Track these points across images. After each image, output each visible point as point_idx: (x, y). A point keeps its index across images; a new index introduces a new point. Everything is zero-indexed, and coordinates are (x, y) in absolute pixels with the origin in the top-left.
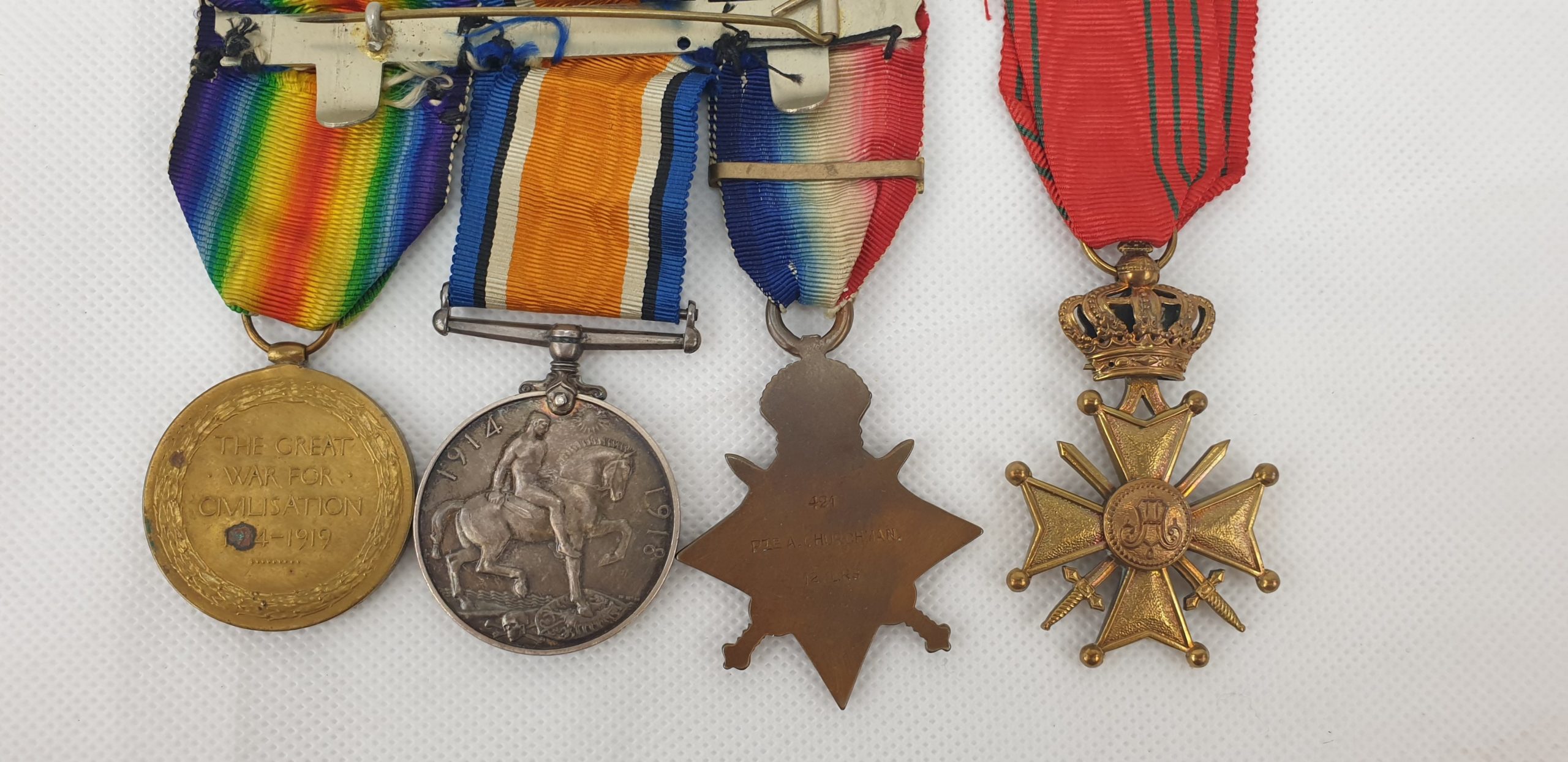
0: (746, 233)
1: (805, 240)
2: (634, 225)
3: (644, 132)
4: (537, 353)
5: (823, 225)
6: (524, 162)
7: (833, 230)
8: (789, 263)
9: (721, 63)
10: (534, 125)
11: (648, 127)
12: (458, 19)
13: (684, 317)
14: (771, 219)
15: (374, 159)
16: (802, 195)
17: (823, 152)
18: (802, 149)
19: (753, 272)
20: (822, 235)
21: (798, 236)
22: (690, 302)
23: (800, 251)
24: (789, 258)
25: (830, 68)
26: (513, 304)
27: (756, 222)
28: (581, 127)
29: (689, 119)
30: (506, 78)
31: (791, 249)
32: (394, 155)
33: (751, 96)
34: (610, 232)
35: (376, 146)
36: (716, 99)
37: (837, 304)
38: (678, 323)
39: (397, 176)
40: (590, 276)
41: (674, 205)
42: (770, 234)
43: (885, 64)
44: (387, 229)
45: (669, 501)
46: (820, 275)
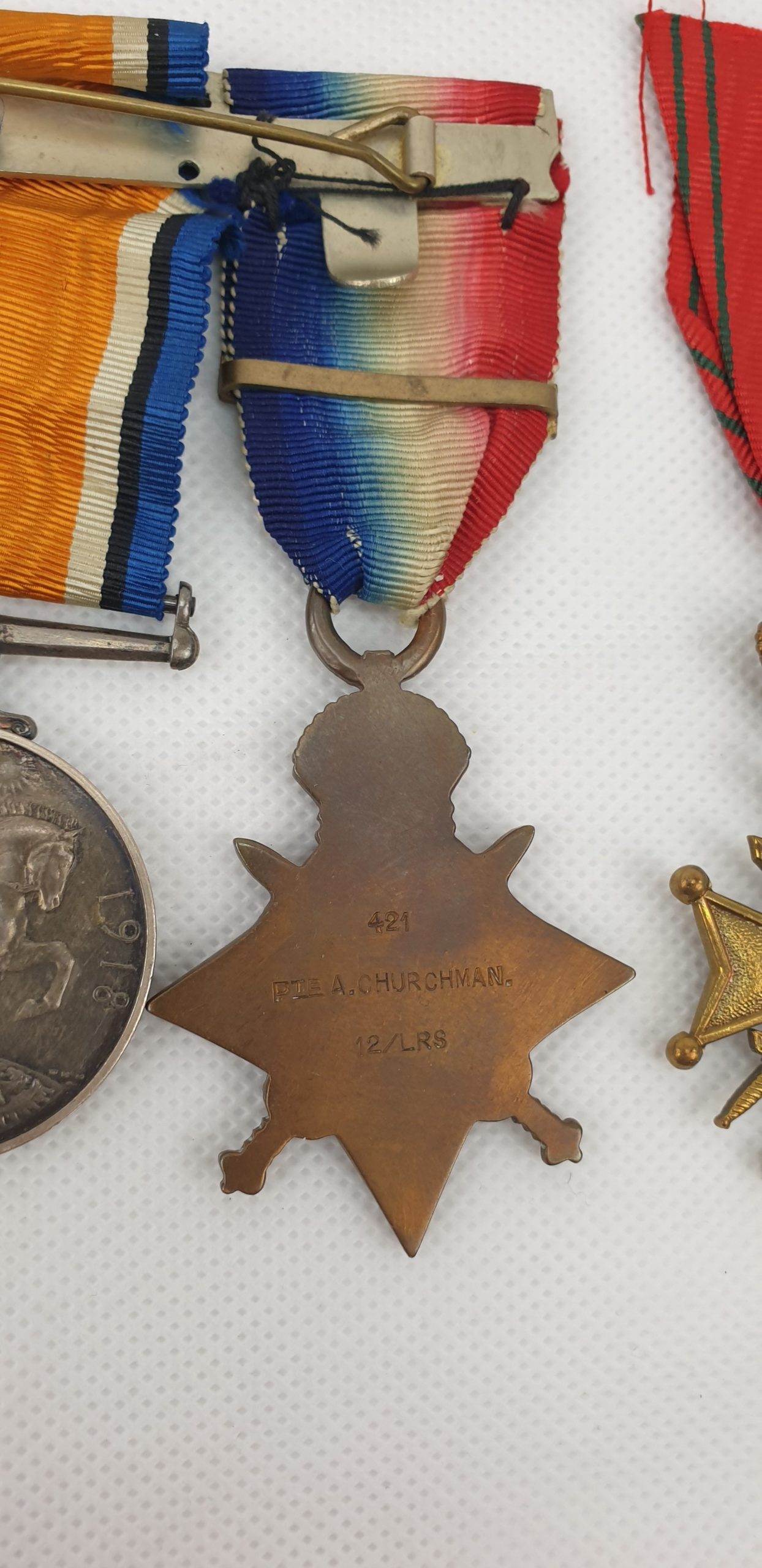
0: (280, 476)
1: (375, 494)
2: (95, 446)
3: (118, 297)
5: (405, 471)
7: (421, 481)
8: (347, 530)
9: (248, 207)
11: (127, 288)
13: (173, 609)
14: (320, 455)
16: (370, 423)
17: (404, 360)
18: (371, 353)
19: (289, 540)
20: (402, 488)
21: (363, 486)
22: (183, 585)
23: (365, 511)
24: (347, 523)
25: (420, 234)
27: (296, 459)
28: (13, 286)
29: (197, 277)
31: (351, 508)
33: (291, 267)
34: (53, 457)
36: (236, 264)
37: (422, 603)
38: (160, 618)
40: (17, 527)
42: (317, 481)
43: (501, 236)
45: (138, 912)
46: (396, 552)
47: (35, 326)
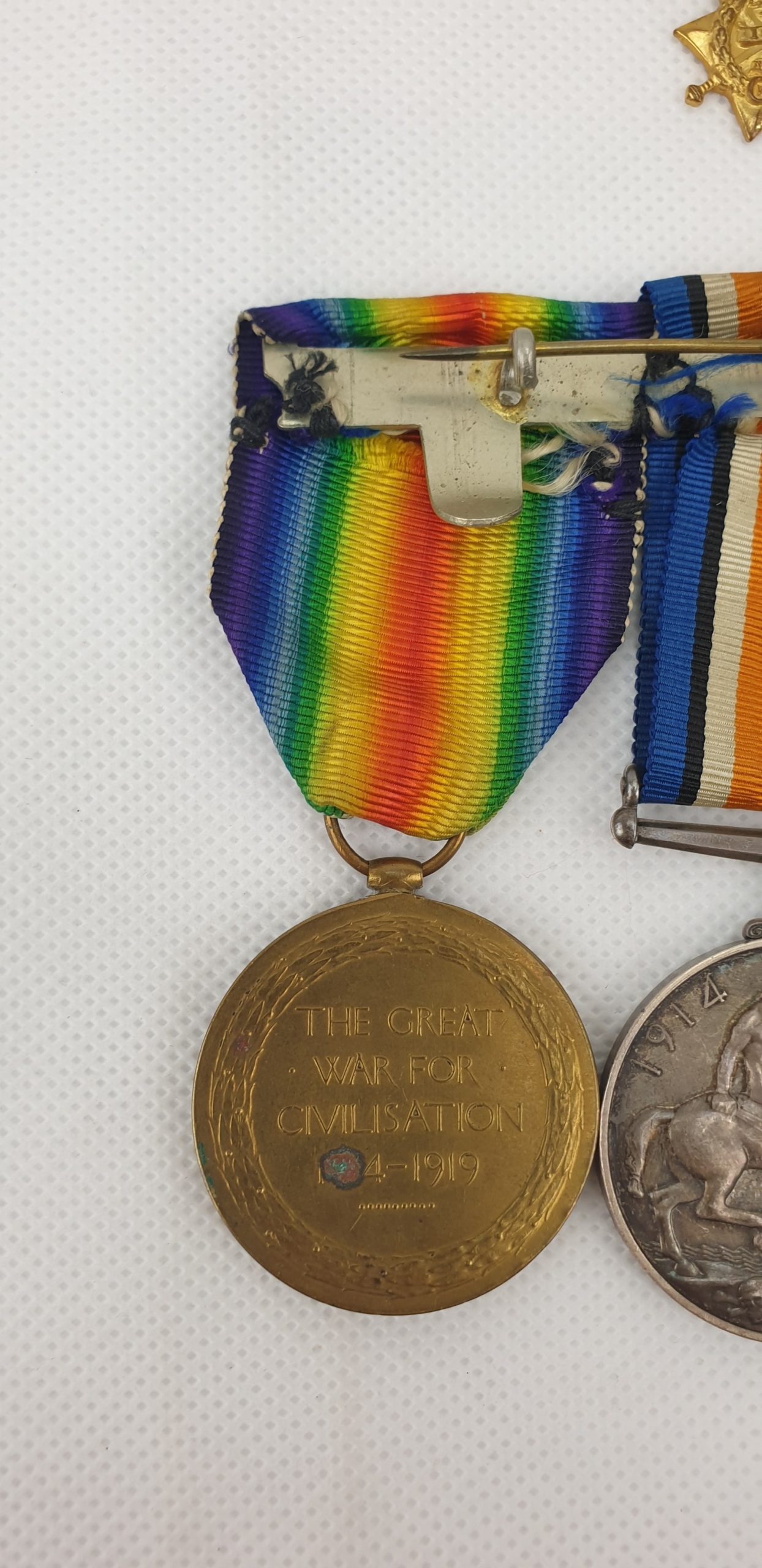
6: (748, 577)
10: (754, 522)
12: (640, 360)
15: (507, 575)
26: (736, 801)
30: (701, 448)
32: (538, 568)
35: (509, 554)
39: (551, 601)
44: (541, 685)
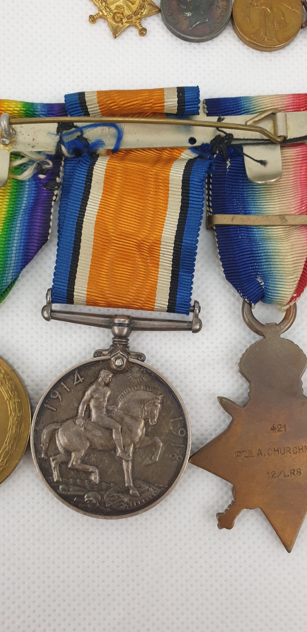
0: (231, 259)
1: (268, 263)
2: (164, 254)
3: (170, 195)
4: (104, 332)
5: (280, 254)
6: (96, 214)
7: (286, 257)
8: (257, 277)
9: (216, 153)
10: (102, 191)
11: (173, 192)
12: (56, 125)
13: (193, 311)
14: (247, 250)
15: (4, 211)
16: (265, 235)
17: (277, 208)
18: (264, 207)
19: (235, 283)
20: (279, 260)
21: (263, 260)
22: (196, 302)
23: (264, 270)
24: (257, 275)
25: (282, 157)
26: (90, 302)
27: (238, 252)
28: (131, 193)
29: (199, 187)
30: (84, 161)
31: (259, 269)
32: (17, 209)
33: (232, 174)
34: (148, 258)
35: (6, 203)
36: (211, 175)
37: (287, 304)
38: (188, 314)
39: (19, 222)
40: (137, 286)
41: (190, 242)
42: (246, 259)
44: (13, 255)
45: (185, 426)
46: (278, 286)
47: (139, 208)
